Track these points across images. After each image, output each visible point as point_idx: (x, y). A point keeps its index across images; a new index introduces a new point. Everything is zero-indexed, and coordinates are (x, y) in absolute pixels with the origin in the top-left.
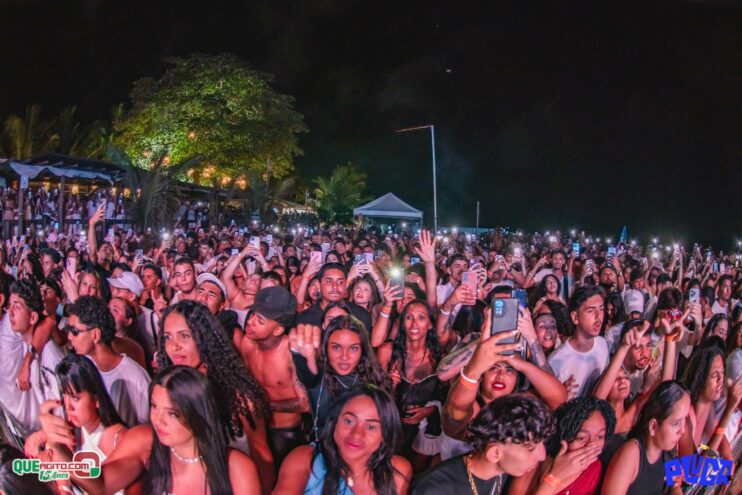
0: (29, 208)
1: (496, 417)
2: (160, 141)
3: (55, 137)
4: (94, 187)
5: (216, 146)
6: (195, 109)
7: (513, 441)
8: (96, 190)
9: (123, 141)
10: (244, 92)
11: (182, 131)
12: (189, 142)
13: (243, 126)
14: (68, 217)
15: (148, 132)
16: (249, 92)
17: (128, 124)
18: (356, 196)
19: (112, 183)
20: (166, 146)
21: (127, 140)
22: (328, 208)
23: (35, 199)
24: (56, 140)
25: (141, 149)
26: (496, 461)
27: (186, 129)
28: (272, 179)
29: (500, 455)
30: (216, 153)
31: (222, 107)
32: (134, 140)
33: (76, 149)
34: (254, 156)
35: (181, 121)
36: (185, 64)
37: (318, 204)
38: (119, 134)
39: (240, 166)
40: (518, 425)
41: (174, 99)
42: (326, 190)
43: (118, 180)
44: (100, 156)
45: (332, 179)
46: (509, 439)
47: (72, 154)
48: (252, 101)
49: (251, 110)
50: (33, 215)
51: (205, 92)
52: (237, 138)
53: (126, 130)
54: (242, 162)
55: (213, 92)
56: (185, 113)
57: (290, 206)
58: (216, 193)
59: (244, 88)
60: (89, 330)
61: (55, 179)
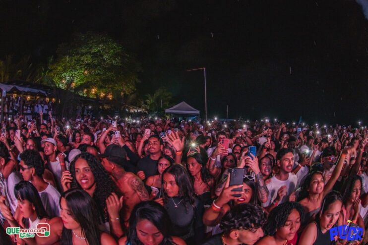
0: (6, 106)
1: (233, 216)
2: (70, 75)
3: (20, 71)
4: (38, 97)
5: (98, 78)
6: (88, 59)
7: (244, 228)
8: (39, 99)
9: (52, 74)
10: (112, 51)
11: (81, 70)
12: (84, 75)
13: (111, 68)
14: (25, 112)
15: (64, 70)
16: (114, 51)
17: (55, 66)
18: (167, 104)
19: (47, 95)
20: (73, 77)
21: (54, 74)
22: (153, 109)
23: (9, 102)
24: (20, 73)
25: (61, 78)
26: (236, 238)
27: (83, 69)
28: (125, 94)
29: (238, 235)
30: (97, 81)
31: (101, 58)
32: (58, 74)
33: (29, 78)
34: (117, 83)
35: (81, 65)
36: (83, 37)
37: (148, 108)
38: (50, 71)
39: (109, 88)
40: (245, 220)
41: (78, 54)
42: (152, 100)
43: (49, 94)
44: (41, 82)
45: (155, 95)
46: (241, 227)
47: (28, 80)
48: (116, 55)
49: (116, 60)
50: (8, 110)
51: (93, 51)
52: (108, 74)
53: (54, 69)
54: (110, 86)
55: (97, 51)
56: (83, 61)
57: (134, 108)
58: (97, 101)
59: (112, 49)
60: (29, 168)
61: (19, 93)
